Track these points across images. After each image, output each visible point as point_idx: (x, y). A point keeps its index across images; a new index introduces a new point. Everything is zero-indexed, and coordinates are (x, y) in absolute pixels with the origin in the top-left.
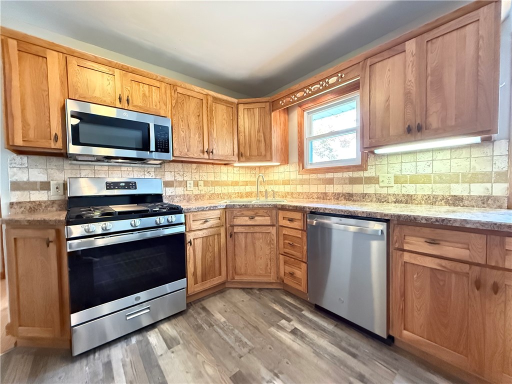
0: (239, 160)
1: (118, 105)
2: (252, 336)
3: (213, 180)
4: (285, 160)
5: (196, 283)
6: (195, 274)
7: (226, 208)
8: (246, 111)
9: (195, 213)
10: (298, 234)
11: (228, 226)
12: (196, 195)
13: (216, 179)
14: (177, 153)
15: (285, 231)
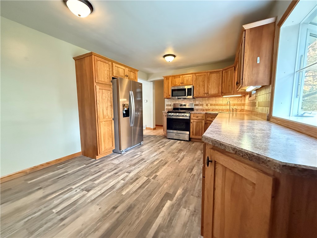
0: (222, 95)
1: (181, 85)
3: (215, 103)
5: (193, 135)
6: (193, 132)
7: (206, 113)
8: (225, 73)
12: (207, 109)
13: (216, 103)
14: (195, 95)
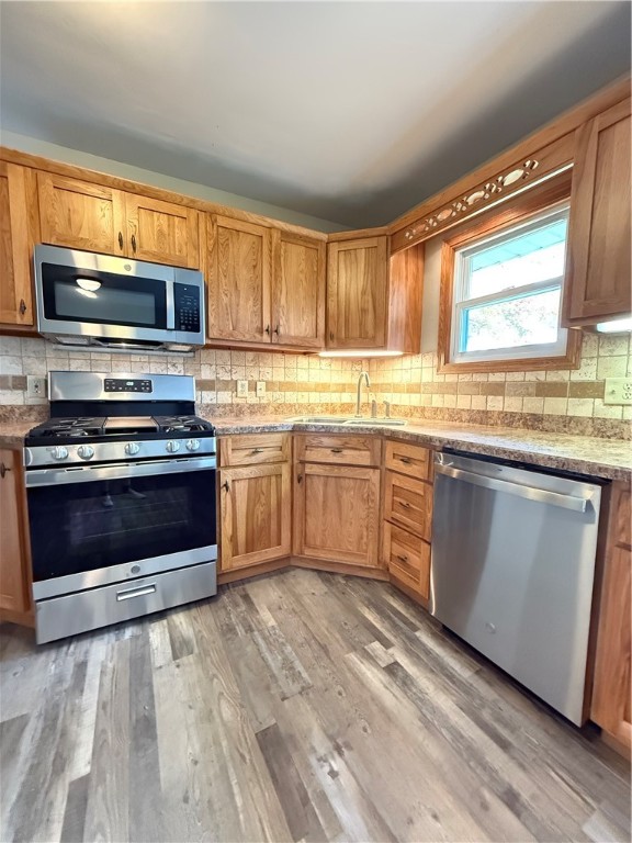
0: (327, 347)
1: (118, 251)
2: (314, 662)
3: (282, 380)
4: (414, 347)
5: (235, 553)
6: (234, 538)
7: (295, 430)
8: (342, 254)
9: (238, 437)
10: (419, 488)
11: (296, 461)
12: (252, 406)
13: (287, 379)
14: (214, 333)
15: (396, 480)
